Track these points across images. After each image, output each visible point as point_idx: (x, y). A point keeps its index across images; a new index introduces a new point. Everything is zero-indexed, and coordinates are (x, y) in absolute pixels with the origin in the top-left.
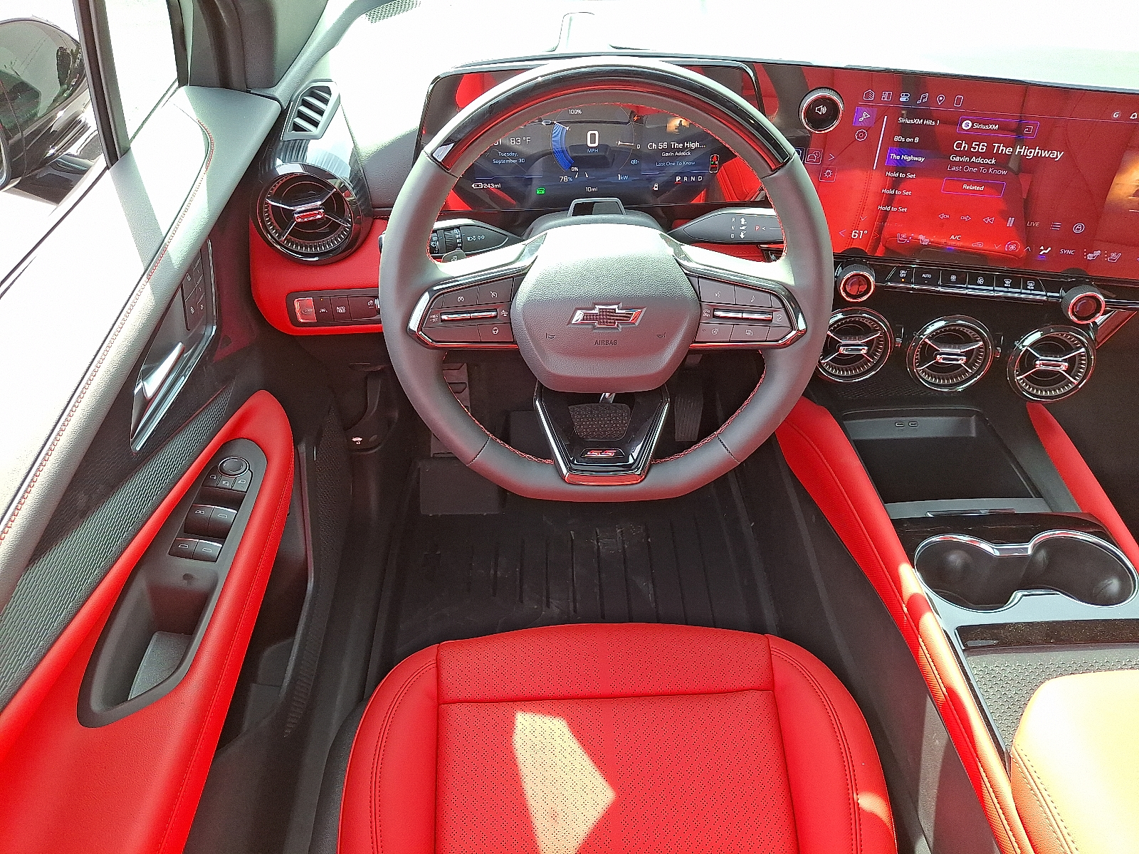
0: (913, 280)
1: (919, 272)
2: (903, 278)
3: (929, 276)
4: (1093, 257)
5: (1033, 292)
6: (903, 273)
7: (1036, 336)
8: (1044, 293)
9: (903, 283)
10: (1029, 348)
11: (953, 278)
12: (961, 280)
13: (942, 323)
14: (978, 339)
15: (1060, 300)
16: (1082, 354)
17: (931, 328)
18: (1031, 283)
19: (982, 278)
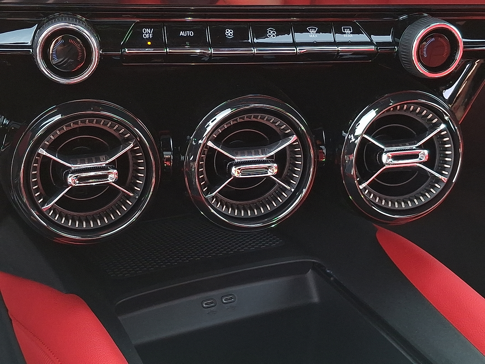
0: (165, 41)
2: (149, 39)
6: (147, 33)
7: (371, 115)
9: (149, 47)
10: (364, 136)
13: (227, 112)
14: (287, 132)
15: (396, 47)
16: (442, 133)
17: (212, 122)
18: (348, 28)
19: (272, 30)
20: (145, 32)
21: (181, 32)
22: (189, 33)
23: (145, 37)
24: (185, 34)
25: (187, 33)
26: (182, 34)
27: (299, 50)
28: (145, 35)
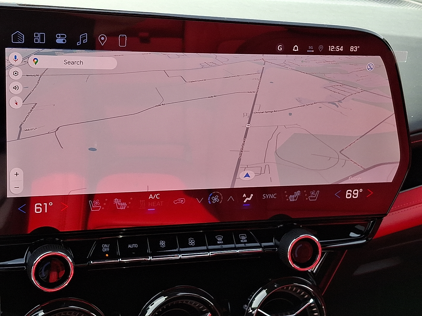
0: (119, 253)
1: (124, 243)
2: (107, 252)
3: (136, 246)
4: (295, 198)
5: (248, 245)
6: (106, 248)
7: (263, 294)
8: (258, 244)
9: (107, 258)
10: (259, 310)
11: (162, 243)
12: (171, 245)
13: (162, 299)
14: (204, 310)
15: (276, 248)
16: (312, 305)
17: (151, 306)
18: (243, 235)
19: (192, 239)
20: (104, 246)
21: (129, 245)
22: (135, 245)
23: (104, 250)
24: (132, 247)
25: (133, 245)
26: (130, 247)
27: (211, 253)
28: (104, 249)
